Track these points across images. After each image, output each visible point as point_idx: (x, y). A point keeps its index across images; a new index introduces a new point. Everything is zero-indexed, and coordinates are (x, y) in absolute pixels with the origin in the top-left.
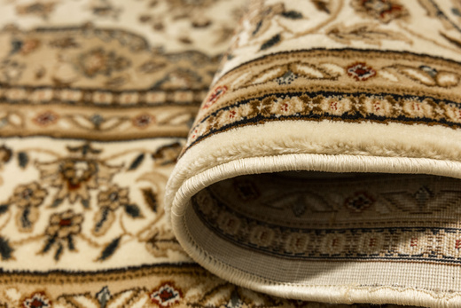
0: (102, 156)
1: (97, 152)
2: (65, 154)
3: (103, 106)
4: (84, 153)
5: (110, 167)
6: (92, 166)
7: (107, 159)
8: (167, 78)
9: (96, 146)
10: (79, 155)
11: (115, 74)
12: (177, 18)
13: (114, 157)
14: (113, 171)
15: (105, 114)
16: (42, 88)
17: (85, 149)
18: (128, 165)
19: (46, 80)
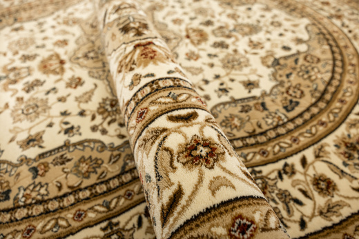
0: (121, 226)
1: (117, 224)
2: (102, 234)
3: (104, 194)
4: (111, 228)
5: (129, 230)
6: (119, 234)
7: (124, 227)
8: (126, 164)
9: (114, 220)
10: (109, 231)
11: (99, 171)
12: (109, 123)
13: (127, 223)
14: (131, 232)
15: (108, 198)
16: (65, 195)
17: (111, 225)
18: (136, 226)
19: (65, 190)
